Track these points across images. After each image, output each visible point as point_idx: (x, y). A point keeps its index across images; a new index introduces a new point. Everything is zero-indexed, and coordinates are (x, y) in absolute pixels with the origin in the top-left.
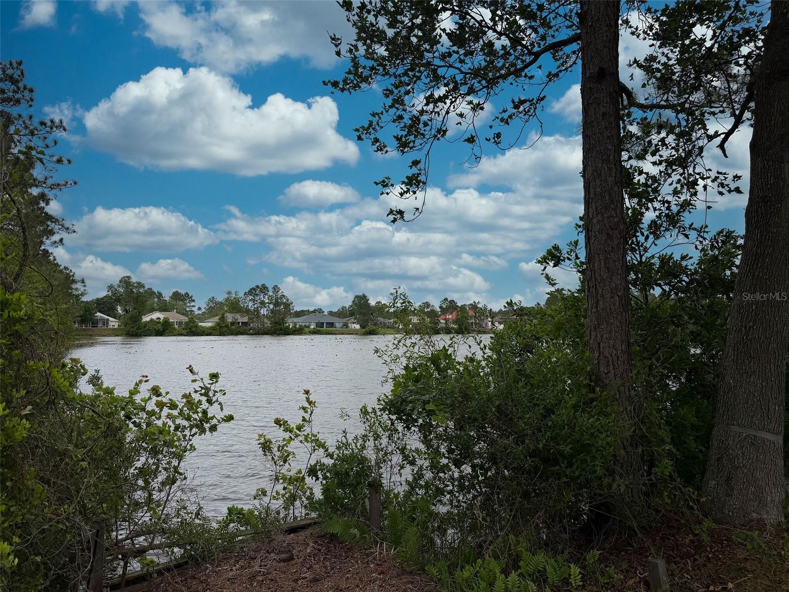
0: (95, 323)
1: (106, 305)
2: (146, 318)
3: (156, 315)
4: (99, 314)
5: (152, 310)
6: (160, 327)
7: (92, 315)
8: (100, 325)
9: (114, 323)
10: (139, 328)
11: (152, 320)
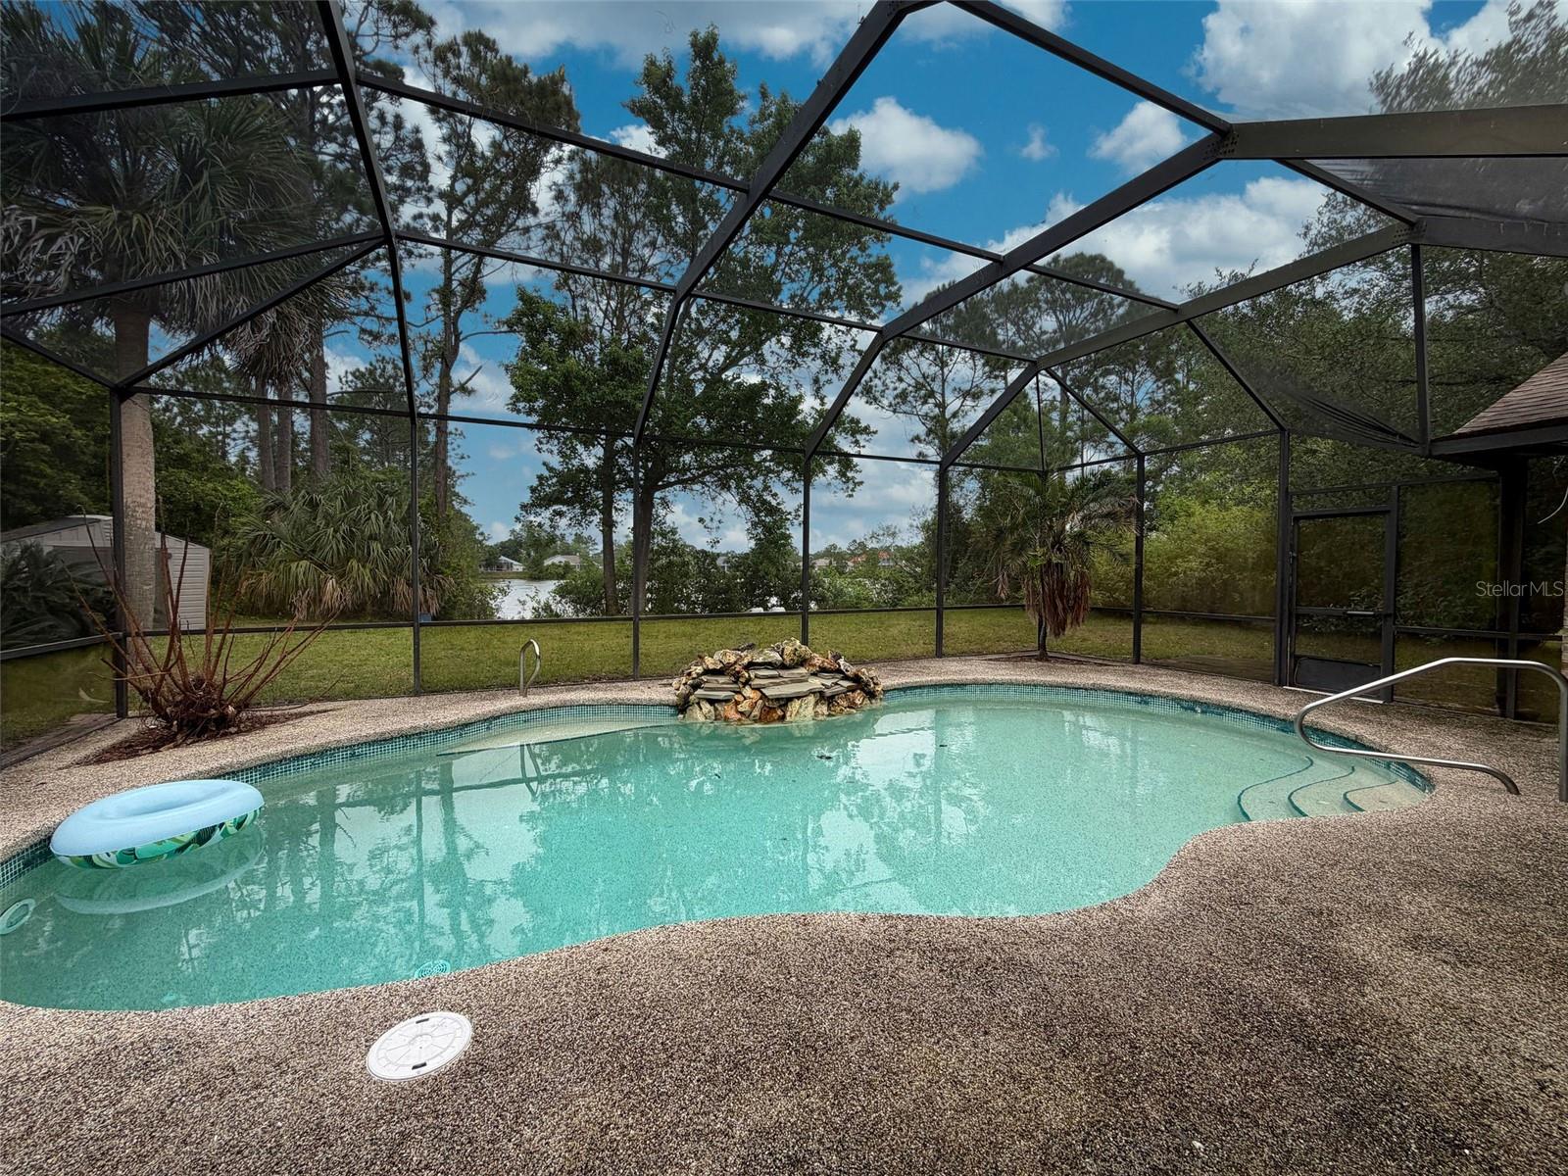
0: (500, 567)
1: (511, 548)
2: (548, 562)
3: (558, 559)
4: (502, 558)
5: (555, 553)
6: (561, 571)
7: (496, 558)
8: (505, 568)
9: (518, 567)
10: (541, 572)
11: (553, 564)
